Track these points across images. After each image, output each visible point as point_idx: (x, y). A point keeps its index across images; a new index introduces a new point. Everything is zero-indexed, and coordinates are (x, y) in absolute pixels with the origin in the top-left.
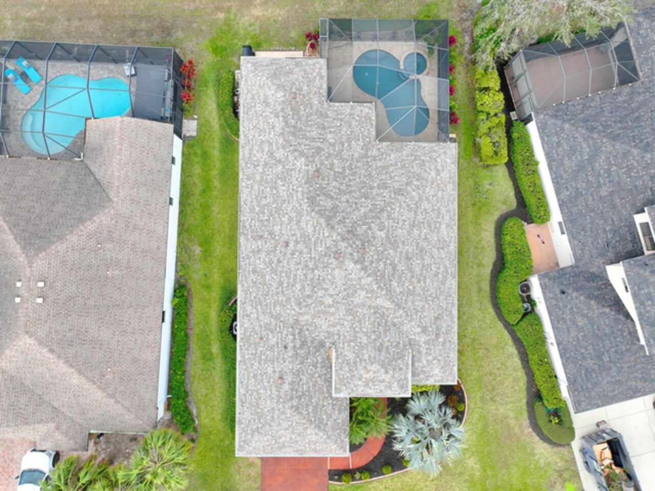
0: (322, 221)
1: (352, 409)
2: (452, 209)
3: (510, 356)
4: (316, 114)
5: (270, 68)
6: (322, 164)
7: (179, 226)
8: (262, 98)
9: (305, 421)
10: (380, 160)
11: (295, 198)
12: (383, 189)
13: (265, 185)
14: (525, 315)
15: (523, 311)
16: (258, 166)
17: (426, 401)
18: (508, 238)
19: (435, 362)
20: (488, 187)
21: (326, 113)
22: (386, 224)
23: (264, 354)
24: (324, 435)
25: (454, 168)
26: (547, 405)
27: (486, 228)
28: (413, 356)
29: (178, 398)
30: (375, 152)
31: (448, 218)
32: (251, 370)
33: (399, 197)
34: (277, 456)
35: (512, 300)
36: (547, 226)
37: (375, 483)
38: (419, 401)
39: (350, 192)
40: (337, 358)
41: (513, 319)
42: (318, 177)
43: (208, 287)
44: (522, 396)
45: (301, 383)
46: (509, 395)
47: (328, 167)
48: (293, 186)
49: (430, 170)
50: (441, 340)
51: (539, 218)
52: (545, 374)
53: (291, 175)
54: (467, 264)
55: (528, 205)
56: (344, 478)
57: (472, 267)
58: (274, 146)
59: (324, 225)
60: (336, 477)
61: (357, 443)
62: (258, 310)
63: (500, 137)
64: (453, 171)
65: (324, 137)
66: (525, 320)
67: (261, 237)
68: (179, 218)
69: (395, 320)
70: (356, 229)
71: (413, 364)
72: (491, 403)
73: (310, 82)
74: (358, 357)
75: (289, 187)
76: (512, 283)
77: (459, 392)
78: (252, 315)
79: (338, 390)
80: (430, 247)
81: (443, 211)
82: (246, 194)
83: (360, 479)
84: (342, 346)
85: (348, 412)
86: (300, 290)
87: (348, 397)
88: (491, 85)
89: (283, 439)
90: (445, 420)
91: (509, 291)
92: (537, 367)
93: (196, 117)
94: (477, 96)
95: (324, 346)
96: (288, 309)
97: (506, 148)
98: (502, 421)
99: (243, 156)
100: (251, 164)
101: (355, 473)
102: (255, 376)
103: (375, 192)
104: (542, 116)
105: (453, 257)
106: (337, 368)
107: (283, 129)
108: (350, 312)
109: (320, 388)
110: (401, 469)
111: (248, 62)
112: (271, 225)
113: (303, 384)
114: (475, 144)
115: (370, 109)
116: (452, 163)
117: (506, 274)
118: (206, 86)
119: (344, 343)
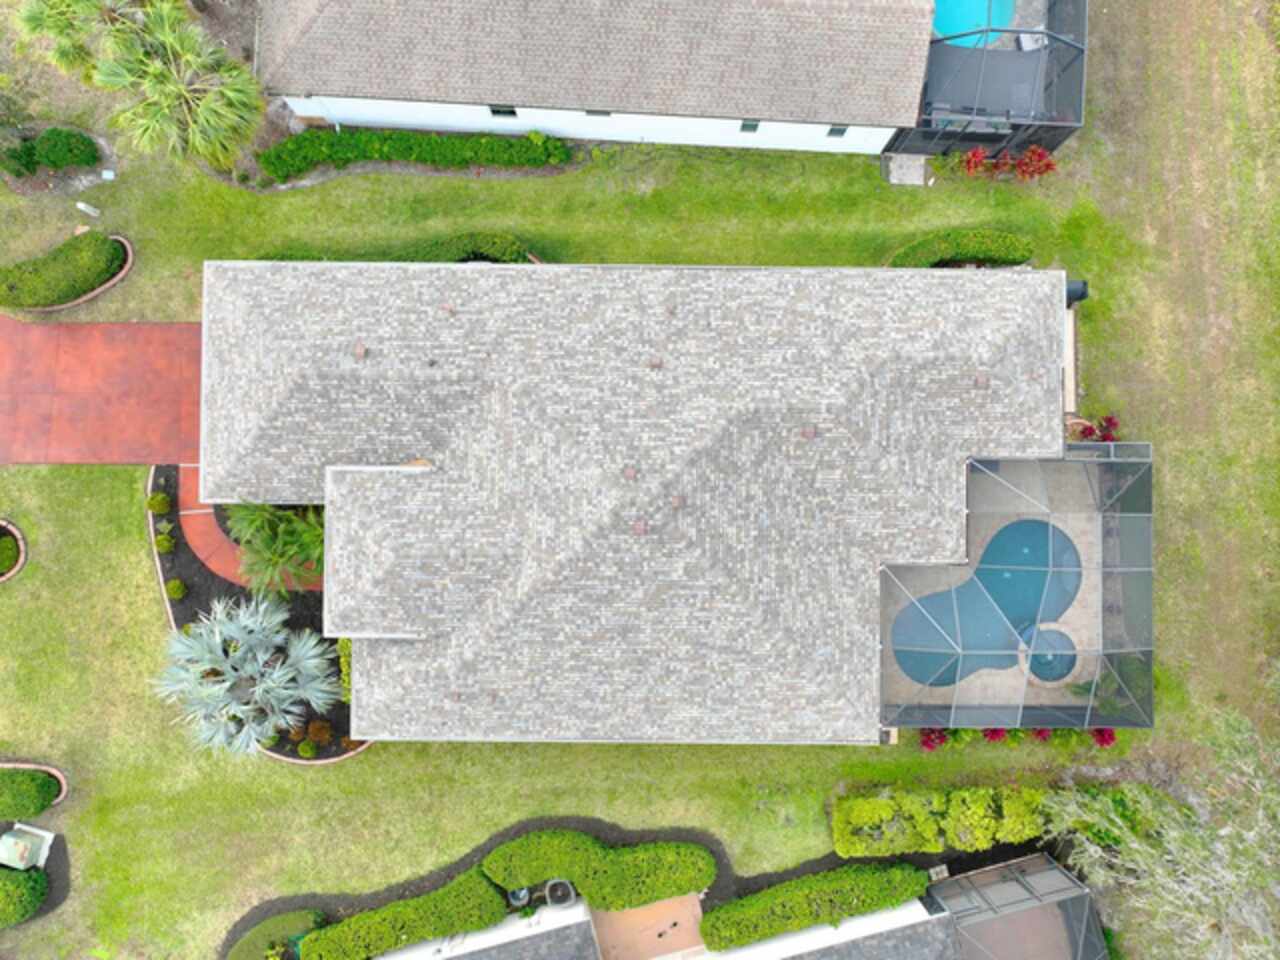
0: (707, 441)
1: (301, 510)
2: (733, 731)
3: (414, 858)
4: (941, 434)
5: (1042, 334)
6: (834, 442)
7: (697, 147)
8: (975, 315)
9: (274, 405)
10: (841, 572)
11: (757, 384)
12: (777, 577)
13: (785, 322)
14: (503, 892)
15: (510, 888)
16: (828, 306)
17: (317, 672)
18: (670, 856)
19: (399, 690)
20: (783, 813)
21: (943, 455)
22: (701, 582)
23: (420, 320)
24: (246, 448)
25: (823, 737)
26: (307, 938)
27: (693, 810)
28: (411, 643)
29: (332, 145)
30: (858, 562)
31: (714, 722)
32: (387, 292)
33: (759, 612)
34: (204, 349)
35: (535, 864)
36: (698, 944)
37: (150, 563)
38: (315, 657)
39: (770, 505)
40: (409, 477)
41: (493, 865)
42: (803, 434)
43: (567, 209)
44: (329, 884)
45: (355, 396)
46: (331, 856)
47: (826, 458)
48: (783, 379)
49: (820, 684)
50: (448, 705)
51: (713, 926)
52: (373, 936)
53: (807, 375)
54: (614, 767)
55: (744, 902)
56: (161, 496)
57: (607, 778)
58: (872, 340)
59: (697, 444)
60: (162, 481)
61: (229, 523)
62: (514, 306)
63: (892, 841)
64: (818, 735)
65: (892, 449)
66: (492, 891)
67: (672, 313)
68: (713, 148)
69: (489, 602)
70: (690, 514)
71: (395, 642)
72: (315, 816)
73: (1013, 419)
74: (410, 522)
75: (783, 371)
76: (572, 864)
77: (338, 745)
78: (503, 295)
79: (340, 477)
80: (651, 681)
81: (730, 712)
82: (764, 280)
83: (157, 532)
84: (435, 486)
85: (294, 500)
86: (556, 394)
87: (326, 503)
88: (1008, 822)
89: (238, 361)
90: (273, 711)
91: (557, 858)
92: (390, 918)
93: (931, 182)
94: (982, 792)
95: (435, 448)
96: (515, 369)
97: (867, 854)
98: (275, 840)
99: (847, 276)
100: (831, 292)
101: (170, 521)
102: (373, 300)
103: (772, 558)
104: (941, 935)
105: (629, 733)
106: (388, 476)
107: (909, 359)
108: (510, 502)
109: (344, 439)
110: (176, 620)
111: (1054, 286)
112: (698, 334)
113: (353, 402)
114: (876, 786)
115: (955, 552)
116: (835, 732)
117: (591, 850)
118: (997, 205)
119: (442, 490)
